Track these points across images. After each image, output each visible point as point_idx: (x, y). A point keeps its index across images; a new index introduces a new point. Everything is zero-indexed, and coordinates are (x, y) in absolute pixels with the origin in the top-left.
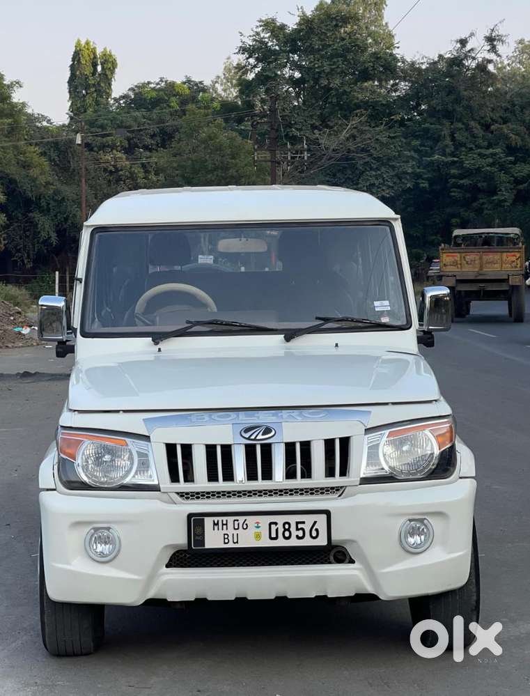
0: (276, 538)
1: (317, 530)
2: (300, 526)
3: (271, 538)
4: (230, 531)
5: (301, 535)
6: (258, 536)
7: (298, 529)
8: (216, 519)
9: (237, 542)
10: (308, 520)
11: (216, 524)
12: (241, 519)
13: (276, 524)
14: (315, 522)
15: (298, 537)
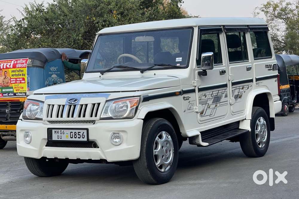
0: (72, 138)
1: (84, 135)
2: (79, 134)
3: (71, 138)
4: (59, 135)
5: (79, 137)
6: (67, 137)
7: (78, 135)
8: (55, 130)
9: (61, 138)
10: (82, 131)
11: (55, 132)
12: (62, 130)
13: (72, 132)
14: (84, 133)
15: (79, 138)
